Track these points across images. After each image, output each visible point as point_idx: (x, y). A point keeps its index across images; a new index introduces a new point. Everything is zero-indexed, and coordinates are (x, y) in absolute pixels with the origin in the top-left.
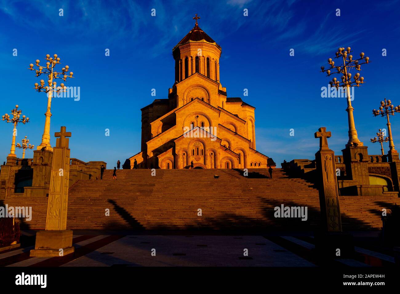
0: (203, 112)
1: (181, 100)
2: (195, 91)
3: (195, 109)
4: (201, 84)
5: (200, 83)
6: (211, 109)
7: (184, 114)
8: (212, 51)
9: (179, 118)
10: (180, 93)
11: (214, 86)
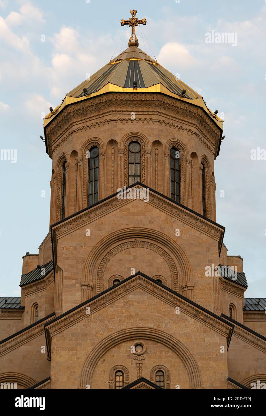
0: (163, 327)
1: (73, 286)
2: (129, 253)
3: (130, 317)
4: (151, 226)
5: (151, 222)
6: (195, 316)
7: (86, 335)
8: (189, 128)
9: (64, 353)
10: (68, 258)
11: (205, 238)
